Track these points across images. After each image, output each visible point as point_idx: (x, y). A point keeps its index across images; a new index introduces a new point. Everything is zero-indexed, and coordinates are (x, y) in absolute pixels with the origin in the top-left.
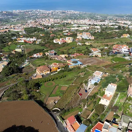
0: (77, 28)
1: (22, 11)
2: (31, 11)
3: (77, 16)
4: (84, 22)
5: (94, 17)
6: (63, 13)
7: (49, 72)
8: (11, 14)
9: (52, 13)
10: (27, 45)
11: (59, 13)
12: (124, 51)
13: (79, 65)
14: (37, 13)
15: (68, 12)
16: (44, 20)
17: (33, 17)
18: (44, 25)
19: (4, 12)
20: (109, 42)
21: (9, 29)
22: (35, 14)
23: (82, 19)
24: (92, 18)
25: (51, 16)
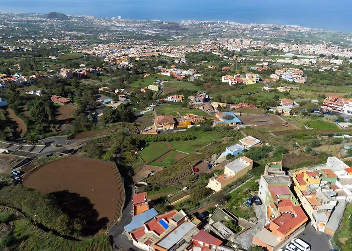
0: (290, 61)
1: (197, 22)
2: (213, 23)
3: (303, 37)
4: (312, 49)
5: (342, 40)
6: (275, 29)
7: (172, 128)
8: (176, 27)
9: (253, 27)
10: (173, 81)
11: (266, 29)
12: (349, 112)
13: (234, 124)
14: (223, 28)
15: (285, 27)
16: (231, 40)
17: (213, 34)
18: (227, 50)
19: (164, 23)
20: (332, 92)
21: (160, 53)
22: (220, 29)
23: (309, 44)
24: (335, 43)
25: (248, 34)
